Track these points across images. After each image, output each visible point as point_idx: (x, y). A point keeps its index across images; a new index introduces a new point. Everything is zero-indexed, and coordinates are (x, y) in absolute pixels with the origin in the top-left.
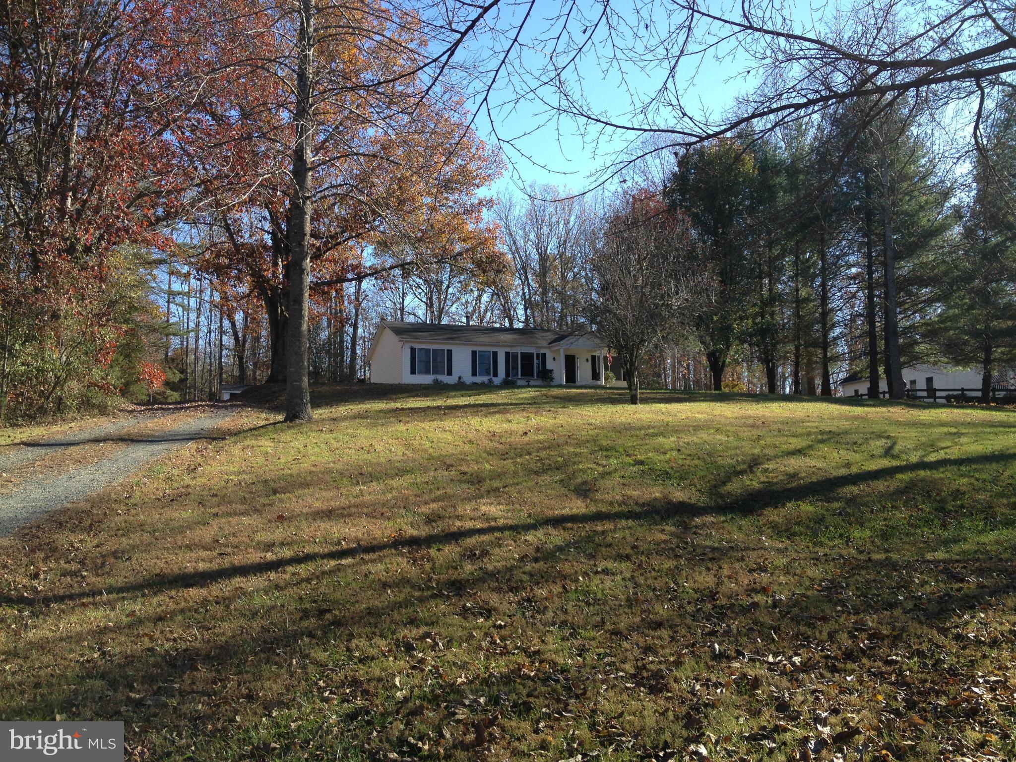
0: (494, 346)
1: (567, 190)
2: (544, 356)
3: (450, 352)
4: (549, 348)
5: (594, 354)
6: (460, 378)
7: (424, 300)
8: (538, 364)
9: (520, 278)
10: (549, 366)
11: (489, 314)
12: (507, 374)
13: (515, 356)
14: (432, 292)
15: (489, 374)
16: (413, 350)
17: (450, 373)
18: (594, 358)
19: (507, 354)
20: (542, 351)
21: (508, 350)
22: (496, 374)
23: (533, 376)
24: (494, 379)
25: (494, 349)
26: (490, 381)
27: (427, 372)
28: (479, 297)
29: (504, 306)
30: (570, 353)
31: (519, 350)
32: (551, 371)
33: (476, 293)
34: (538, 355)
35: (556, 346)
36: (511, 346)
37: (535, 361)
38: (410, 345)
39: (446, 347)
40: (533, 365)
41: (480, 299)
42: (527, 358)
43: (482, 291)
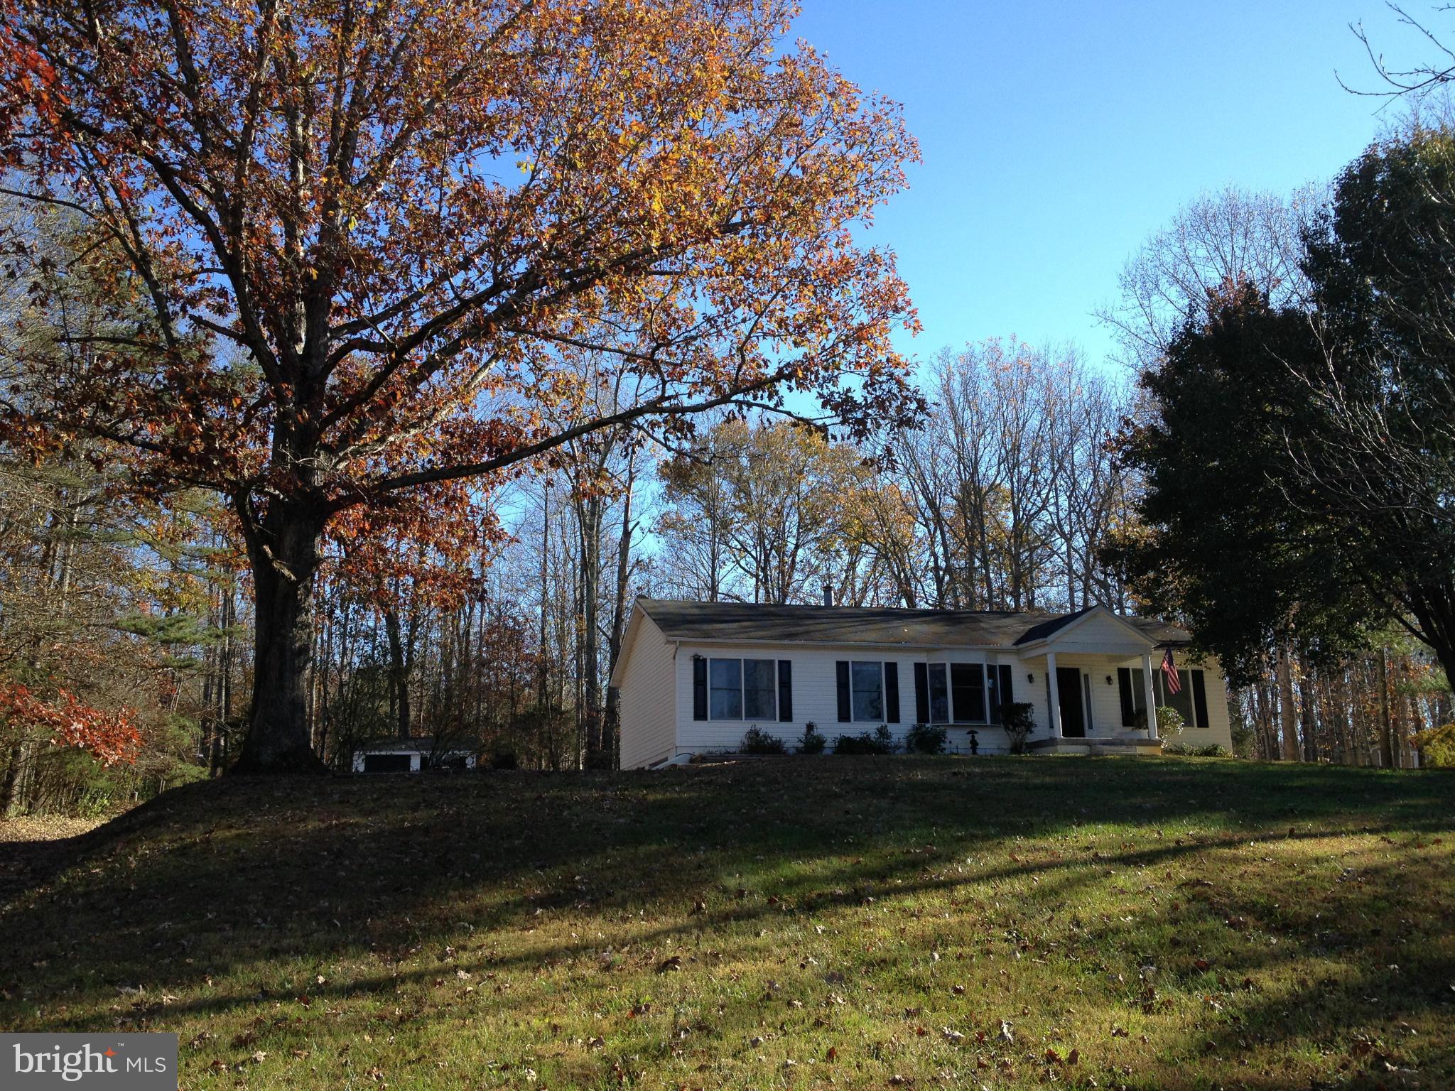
0: (889, 649)
1: (1017, 346)
2: (1006, 670)
3: (786, 666)
4: (1018, 652)
5: (1124, 665)
6: (810, 727)
7: (753, 570)
8: (993, 691)
9: (927, 526)
10: (1021, 693)
11: (871, 594)
12: (922, 716)
13: (939, 671)
14: (767, 556)
15: (878, 716)
16: (699, 664)
17: (787, 716)
18: (1123, 673)
19: (920, 668)
20: (1002, 660)
21: (922, 658)
22: (894, 717)
23: (982, 717)
24: (892, 728)
25: (891, 657)
26: (882, 732)
27: (734, 714)
28: (852, 566)
29: (898, 577)
30: (1068, 664)
31: (947, 659)
32: (1027, 707)
33: (846, 557)
34: (991, 669)
35: (1036, 649)
36: (928, 650)
37: (987, 683)
38: (692, 651)
39: (776, 655)
40: (981, 691)
41: (854, 569)
42: (967, 676)
43: (855, 553)
